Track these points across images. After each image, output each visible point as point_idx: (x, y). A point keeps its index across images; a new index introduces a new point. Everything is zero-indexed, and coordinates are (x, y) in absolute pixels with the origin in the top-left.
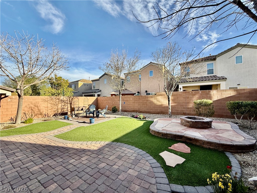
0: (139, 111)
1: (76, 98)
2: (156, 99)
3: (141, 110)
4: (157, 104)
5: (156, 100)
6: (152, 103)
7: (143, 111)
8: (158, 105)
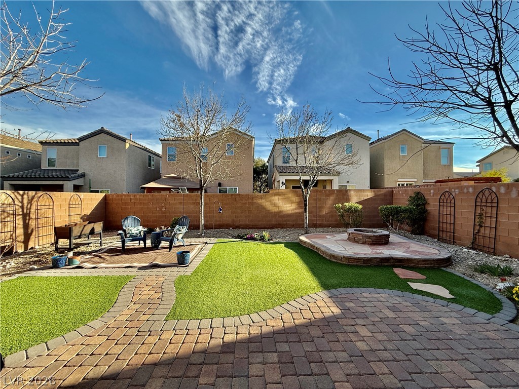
0: (234, 225)
1: (45, 197)
2: (270, 201)
3: (237, 224)
4: (271, 211)
5: (269, 203)
6: (261, 208)
7: (242, 225)
8: (272, 213)
